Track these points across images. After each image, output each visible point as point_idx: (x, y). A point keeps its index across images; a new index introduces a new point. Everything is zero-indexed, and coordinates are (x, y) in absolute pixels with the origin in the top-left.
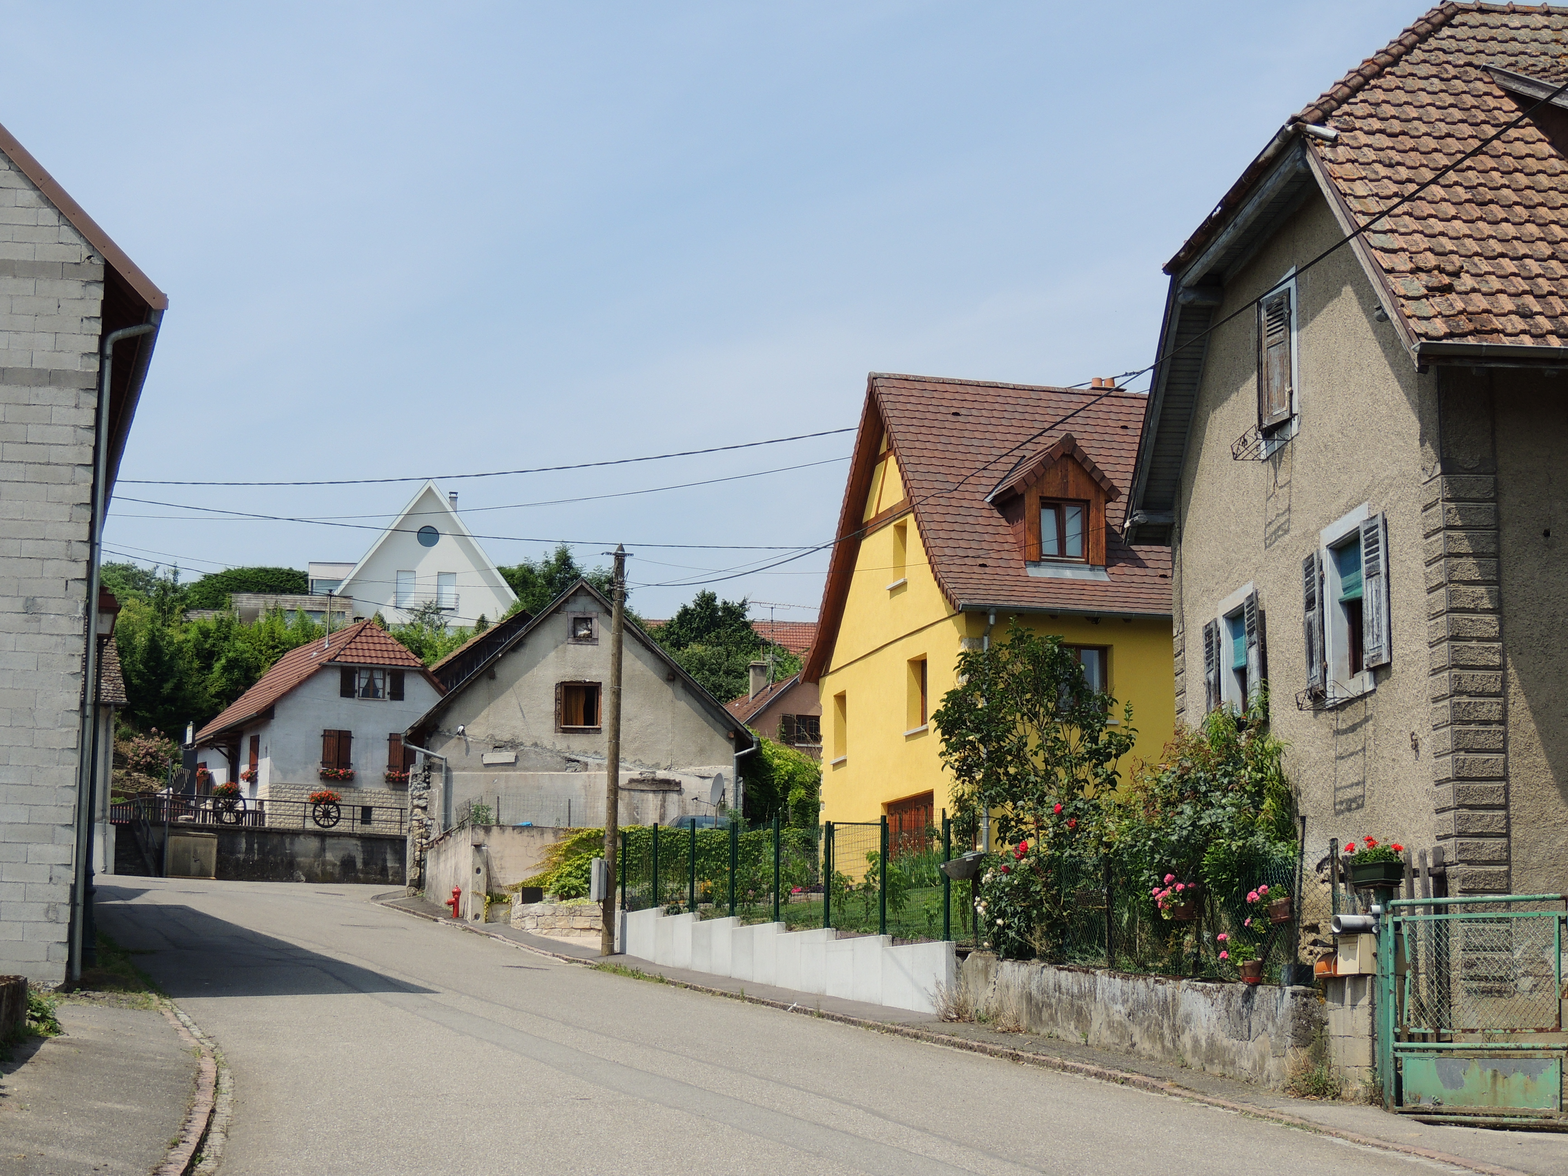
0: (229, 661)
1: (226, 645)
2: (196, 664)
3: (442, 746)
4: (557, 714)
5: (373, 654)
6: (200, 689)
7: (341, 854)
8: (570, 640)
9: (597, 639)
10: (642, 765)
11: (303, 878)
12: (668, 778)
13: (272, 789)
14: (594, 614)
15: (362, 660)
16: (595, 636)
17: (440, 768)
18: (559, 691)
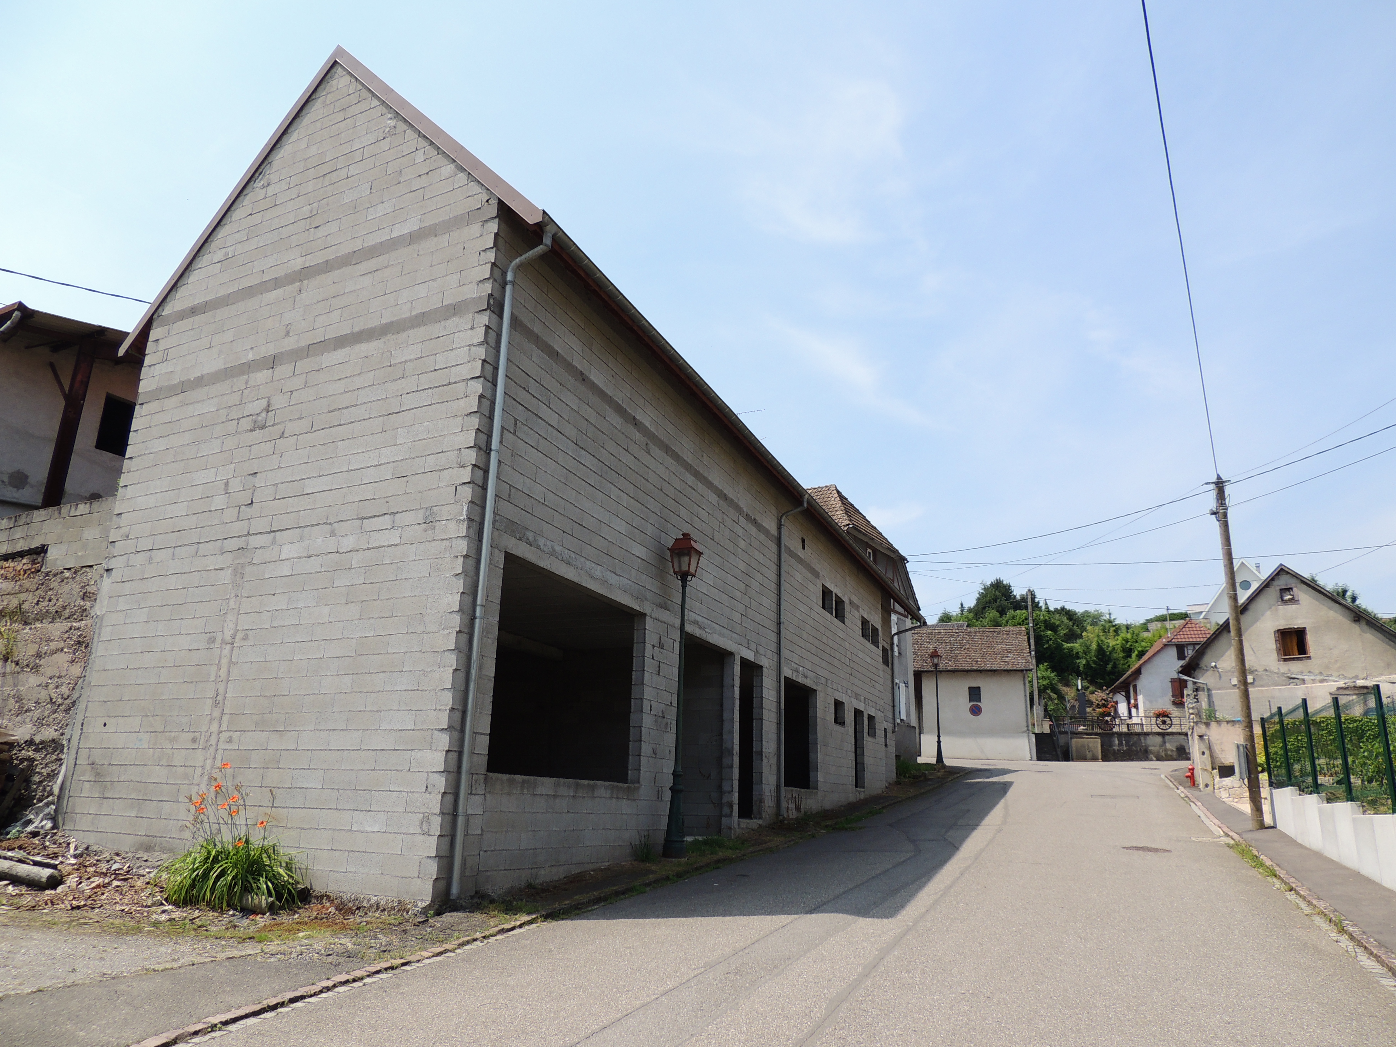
0: (1139, 652)
1: (1137, 645)
2: (1122, 655)
3: (1202, 675)
4: (1278, 651)
5: (1193, 636)
6: (1126, 666)
7: (1175, 744)
8: (1279, 603)
9: (1298, 600)
10: (1345, 678)
11: (1154, 759)
12: (1366, 685)
13: (1145, 711)
14: (1293, 586)
15: (1187, 640)
16: (1296, 599)
17: (1203, 690)
18: (1277, 635)
